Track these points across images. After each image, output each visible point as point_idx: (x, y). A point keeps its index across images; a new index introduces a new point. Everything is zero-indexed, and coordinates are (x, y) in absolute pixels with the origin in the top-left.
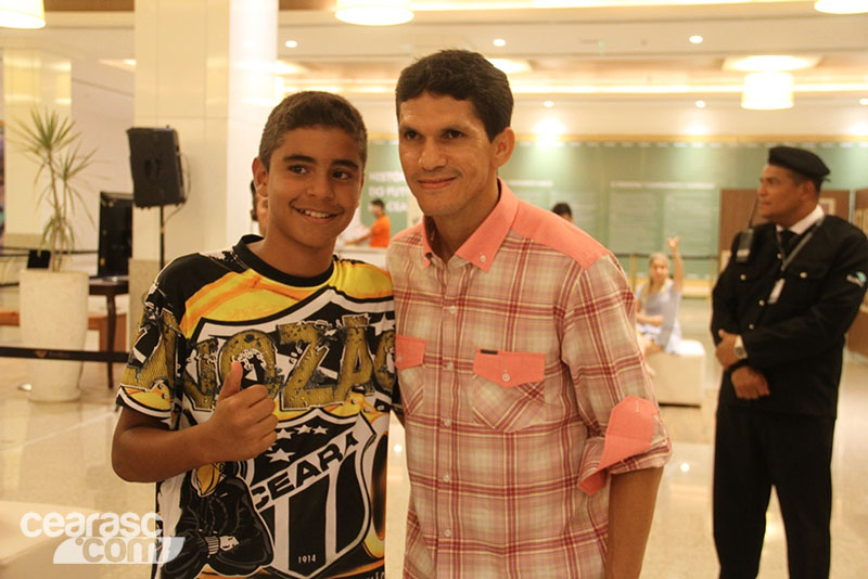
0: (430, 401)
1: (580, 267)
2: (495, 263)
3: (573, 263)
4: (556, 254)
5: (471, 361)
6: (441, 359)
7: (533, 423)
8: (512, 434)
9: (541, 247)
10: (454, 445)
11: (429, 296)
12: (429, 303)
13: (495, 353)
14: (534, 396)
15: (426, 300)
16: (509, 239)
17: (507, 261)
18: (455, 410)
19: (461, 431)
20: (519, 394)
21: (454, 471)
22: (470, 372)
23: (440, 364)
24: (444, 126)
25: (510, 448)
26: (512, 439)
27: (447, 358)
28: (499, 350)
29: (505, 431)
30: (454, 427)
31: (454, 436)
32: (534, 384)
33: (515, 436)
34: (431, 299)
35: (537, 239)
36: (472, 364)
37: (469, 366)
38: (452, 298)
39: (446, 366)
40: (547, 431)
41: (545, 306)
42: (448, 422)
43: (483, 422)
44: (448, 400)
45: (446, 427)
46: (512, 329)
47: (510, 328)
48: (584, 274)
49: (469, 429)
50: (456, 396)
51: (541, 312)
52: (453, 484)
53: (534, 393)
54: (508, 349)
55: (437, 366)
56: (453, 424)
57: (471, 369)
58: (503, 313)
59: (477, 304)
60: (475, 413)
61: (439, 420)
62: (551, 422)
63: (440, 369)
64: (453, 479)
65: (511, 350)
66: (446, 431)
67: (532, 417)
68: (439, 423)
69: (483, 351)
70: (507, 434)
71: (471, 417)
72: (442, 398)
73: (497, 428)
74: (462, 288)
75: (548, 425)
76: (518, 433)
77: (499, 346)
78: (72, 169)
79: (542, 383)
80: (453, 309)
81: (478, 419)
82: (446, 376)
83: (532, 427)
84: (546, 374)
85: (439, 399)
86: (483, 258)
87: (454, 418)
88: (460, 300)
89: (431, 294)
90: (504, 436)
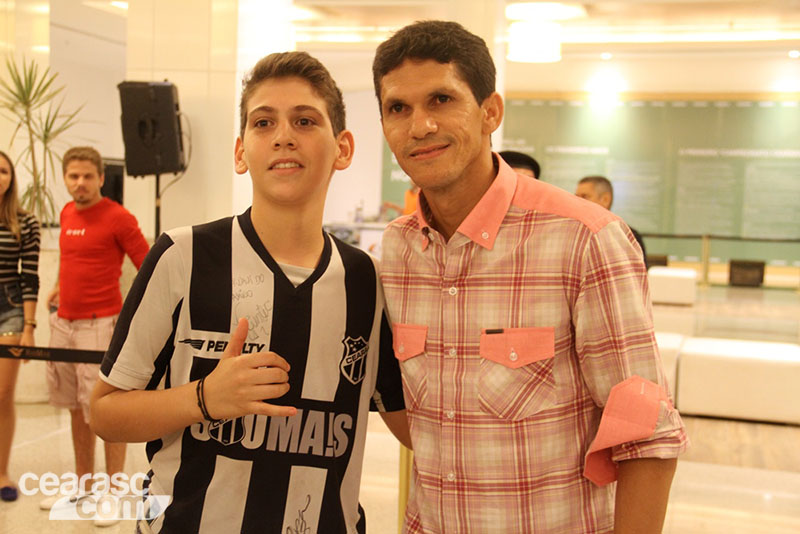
0: (433, 393)
1: (588, 232)
2: (498, 239)
3: (581, 227)
4: (562, 219)
5: (478, 345)
6: (442, 346)
7: (543, 408)
8: (521, 421)
9: (545, 216)
10: (458, 438)
11: (427, 279)
12: (428, 287)
13: (500, 331)
14: (543, 376)
15: (425, 284)
16: (511, 214)
17: (509, 235)
18: (458, 401)
19: (465, 422)
20: (526, 376)
21: (459, 468)
22: (478, 357)
23: (442, 351)
24: (431, 91)
25: (520, 439)
26: (522, 426)
27: (449, 345)
28: (504, 327)
29: (514, 419)
30: (458, 419)
31: (458, 429)
32: (543, 361)
33: (525, 424)
34: (429, 282)
35: (540, 209)
36: (478, 348)
37: (475, 351)
38: (453, 279)
39: (447, 353)
40: (559, 415)
41: (553, 275)
42: (451, 414)
43: (489, 411)
44: (450, 391)
45: (449, 420)
46: (518, 303)
47: (516, 302)
48: (593, 239)
49: (473, 420)
50: (459, 384)
51: (549, 281)
52: (458, 484)
53: (543, 372)
54: (515, 325)
55: (439, 354)
56: (456, 415)
57: (478, 353)
58: (507, 288)
59: (478, 282)
60: (480, 401)
61: (441, 413)
62: (562, 406)
63: (442, 357)
64: (458, 478)
65: (517, 327)
66: (449, 424)
67: (541, 402)
68: (442, 416)
69: (489, 332)
70: (516, 422)
71: (477, 406)
72: (445, 389)
73: (505, 417)
74: (463, 268)
75: (559, 409)
76: (527, 420)
77: (505, 324)
78: (53, 130)
79: (552, 359)
80: (453, 290)
81: (483, 408)
82: (448, 364)
83: (542, 412)
84: (556, 350)
85: (442, 390)
86: (485, 235)
87: (458, 409)
88: (460, 280)
89: (430, 276)
90: (513, 425)
